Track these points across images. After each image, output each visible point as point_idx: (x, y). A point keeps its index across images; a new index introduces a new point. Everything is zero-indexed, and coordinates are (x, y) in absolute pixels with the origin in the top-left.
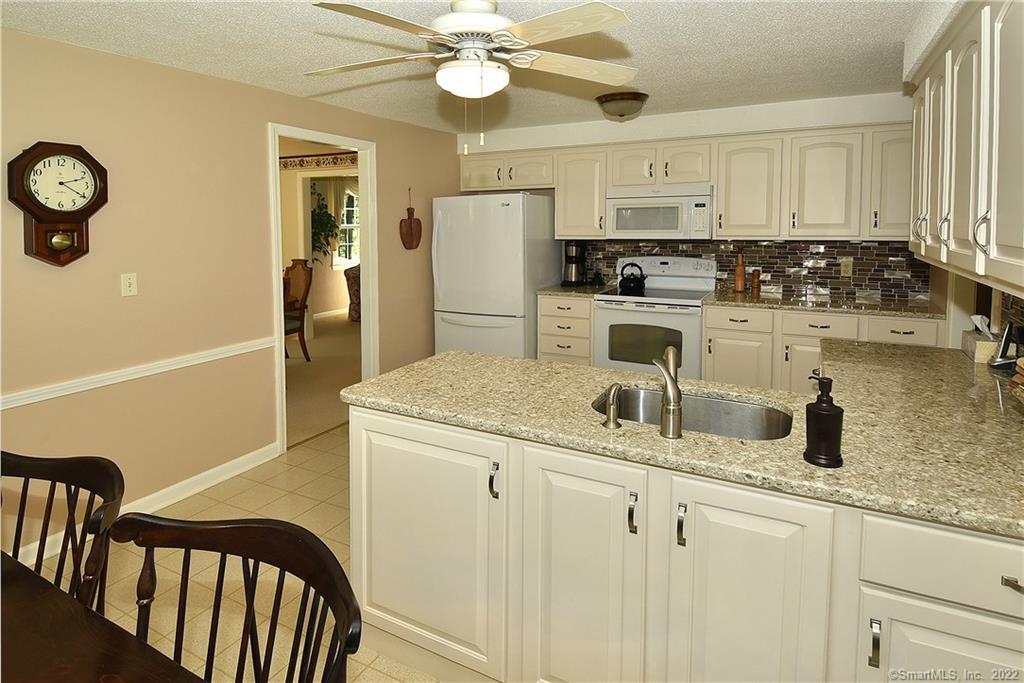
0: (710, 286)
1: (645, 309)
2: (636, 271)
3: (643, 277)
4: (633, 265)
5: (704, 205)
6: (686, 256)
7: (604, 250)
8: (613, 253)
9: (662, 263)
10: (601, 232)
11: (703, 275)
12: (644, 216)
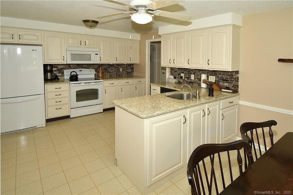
0: (93, 76)
1: (88, 84)
2: (75, 74)
3: (77, 75)
4: (74, 72)
5: (98, 54)
6: (86, 68)
7: (57, 67)
8: (61, 68)
9: (80, 71)
10: (63, 61)
11: (91, 73)
12: (81, 56)
